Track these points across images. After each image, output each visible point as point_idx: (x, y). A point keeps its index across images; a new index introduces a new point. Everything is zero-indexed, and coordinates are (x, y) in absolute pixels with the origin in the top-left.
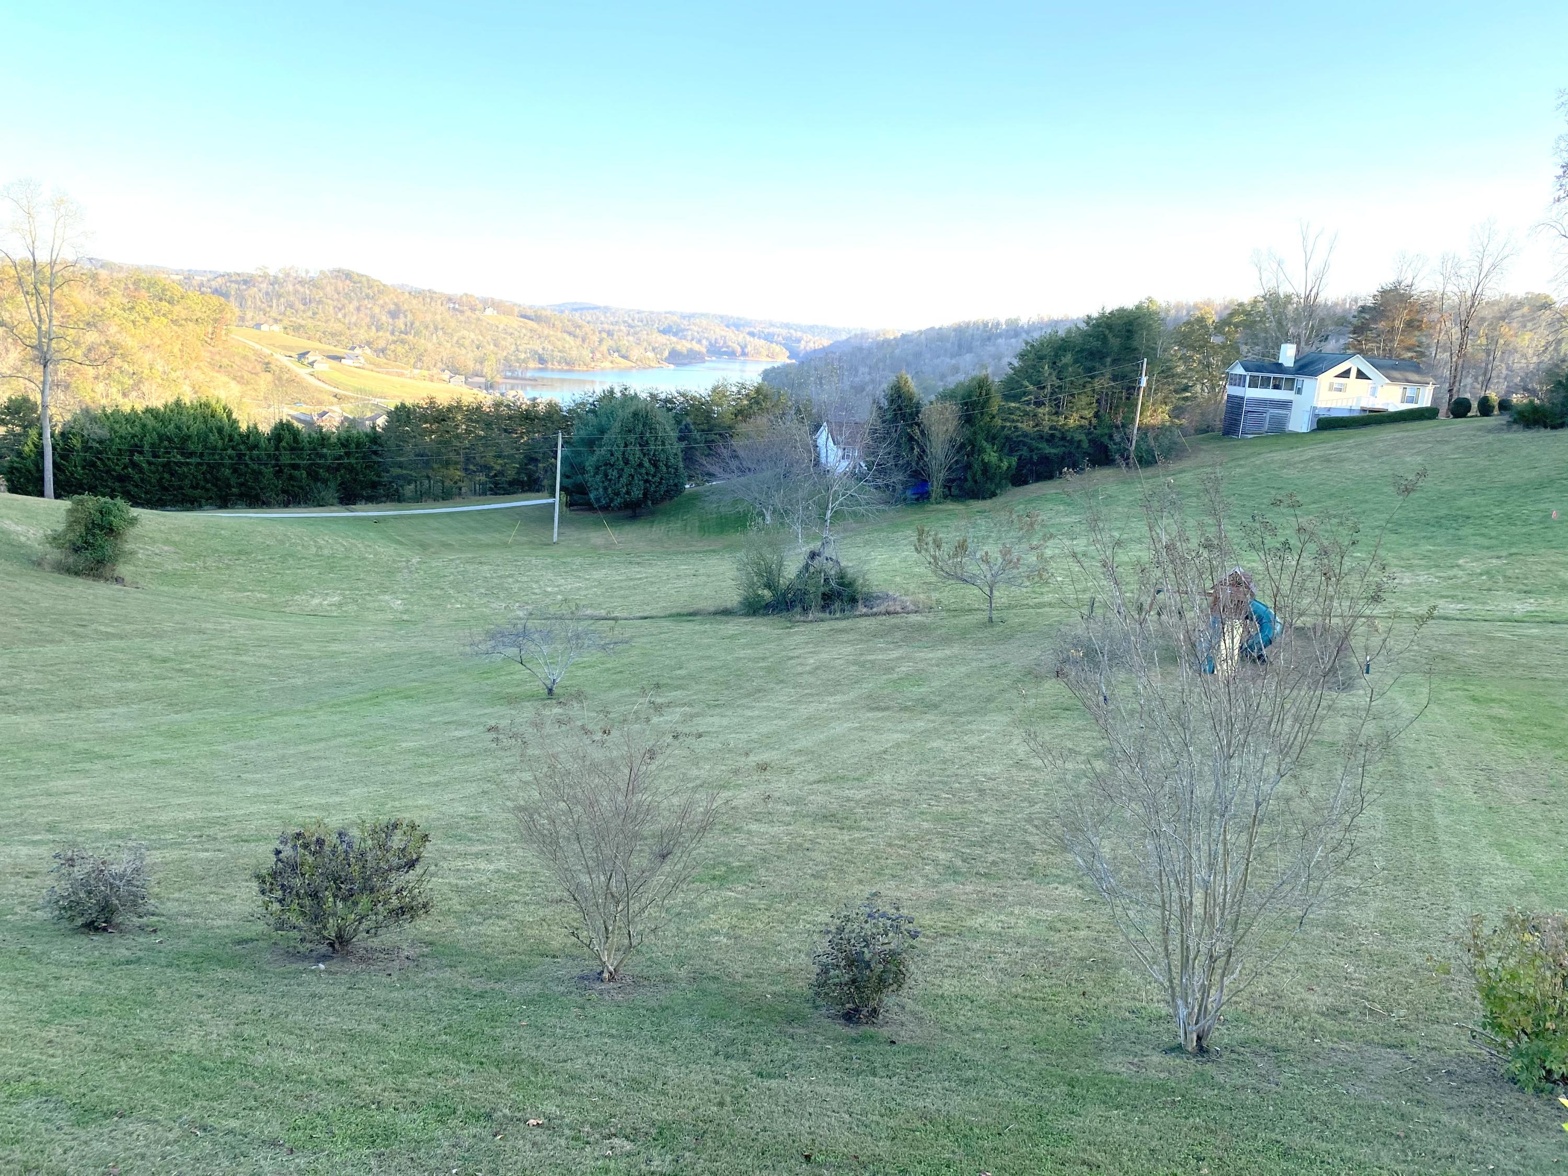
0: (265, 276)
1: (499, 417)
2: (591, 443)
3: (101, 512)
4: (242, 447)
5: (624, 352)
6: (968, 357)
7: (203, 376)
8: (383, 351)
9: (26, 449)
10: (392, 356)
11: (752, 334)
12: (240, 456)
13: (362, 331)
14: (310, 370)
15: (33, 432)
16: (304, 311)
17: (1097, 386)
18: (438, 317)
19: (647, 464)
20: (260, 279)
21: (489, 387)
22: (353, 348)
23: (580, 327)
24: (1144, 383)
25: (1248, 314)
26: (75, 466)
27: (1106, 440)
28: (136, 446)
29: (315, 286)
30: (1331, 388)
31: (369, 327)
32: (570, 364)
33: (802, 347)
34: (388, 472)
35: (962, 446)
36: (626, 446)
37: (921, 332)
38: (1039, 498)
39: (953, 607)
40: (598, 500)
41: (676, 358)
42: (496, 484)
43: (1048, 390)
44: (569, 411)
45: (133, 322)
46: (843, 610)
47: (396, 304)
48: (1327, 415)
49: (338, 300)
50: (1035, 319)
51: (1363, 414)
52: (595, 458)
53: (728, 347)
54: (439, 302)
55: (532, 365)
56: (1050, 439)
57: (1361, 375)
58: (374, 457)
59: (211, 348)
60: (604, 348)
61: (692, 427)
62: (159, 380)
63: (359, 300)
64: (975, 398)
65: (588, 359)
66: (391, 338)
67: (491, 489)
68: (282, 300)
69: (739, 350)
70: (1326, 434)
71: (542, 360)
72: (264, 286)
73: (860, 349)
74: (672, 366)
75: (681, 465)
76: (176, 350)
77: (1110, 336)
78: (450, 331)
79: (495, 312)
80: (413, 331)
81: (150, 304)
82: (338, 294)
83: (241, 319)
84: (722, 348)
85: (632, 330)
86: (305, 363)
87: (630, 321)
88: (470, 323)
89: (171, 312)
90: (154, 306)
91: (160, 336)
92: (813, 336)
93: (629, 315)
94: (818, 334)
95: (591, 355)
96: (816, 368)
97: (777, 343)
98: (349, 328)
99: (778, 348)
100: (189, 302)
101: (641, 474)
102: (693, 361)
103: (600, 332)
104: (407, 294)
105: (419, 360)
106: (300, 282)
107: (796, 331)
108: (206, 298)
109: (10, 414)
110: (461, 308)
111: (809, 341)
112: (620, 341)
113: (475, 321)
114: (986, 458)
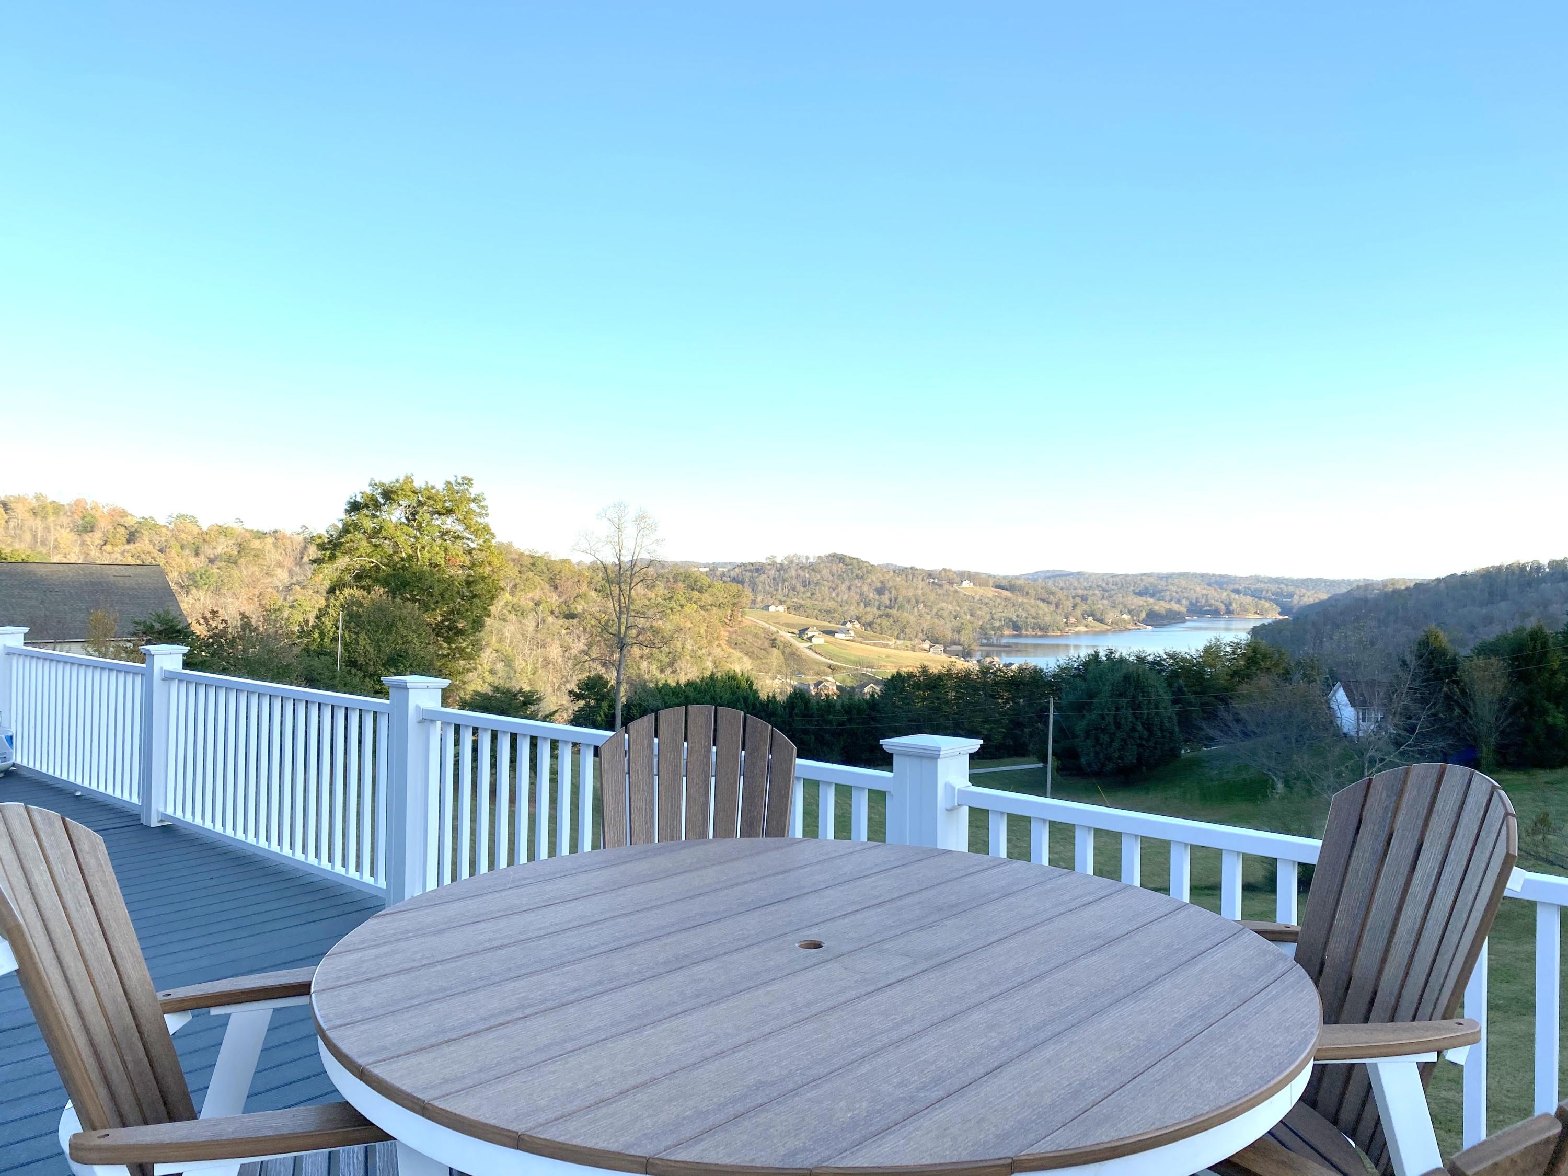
0: (773, 564)
1: (985, 684)
2: (1080, 707)
5: (1098, 615)
6: (1503, 605)
7: (722, 653)
8: (870, 624)
9: (599, 719)
10: (878, 628)
11: (1237, 591)
13: (853, 608)
14: (809, 644)
15: (605, 704)
16: (804, 593)
18: (920, 592)
19: (1140, 727)
20: (769, 567)
21: (967, 654)
22: (845, 624)
23: (1053, 593)
29: (813, 570)
31: (858, 604)
32: (1044, 630)
33: (1295, 602)
35: (1516, 708)
36: (1117, 709)
37: (1438, 580)
40: (1089, 765)
41: (1156, 620)
44: (1054, 676)
45: (671, 609)
47: (882, 582)
49: (833, 581)
52: (1085, 722)
53: (1210, 605)
54: (920, 578)
55: (1006, 632)
58: (872, 723)
59: (729, 628)
60: (1078, 612)
61: (1185, 689)
62: (688, 657)
63: (851, 580)
64: (1527, 652)
65: (1062, 625)
66: (877, 613)
68: (786, 584)
69: (1222, 608)
71: (1016, 627)
72: (772, 573)
73: (1365, 601)
74: (1150, 628)
75: (1177, 729)
76: (702, 631)
78: (930, 604)
79: (972, 584)
80: (896, 606)
81: (684, 593)
82: (833, 576)
83: (754, 602)
84: (1204, 606)
85: (1106, 594)
86: (805, 638)
87: (1104, 585)
88: (948, 595)
89: (700, 599)
90: (688, 595)
91: (691, 620)
92: (1308, 590)
93: (1103, 579)
94: (1314, 588)
95: (1065, 620)
96: (1314, 624)
97: (1266, 599)
98: (841, 606)
99: (1267, 605)
100: (714, 590)
101: (1133, 738)
102: (1173, 621)
103: (1074, 598)
104: (892, 572)
105: (902, 632)
106: (801, 567)
107: (1287, 585)
108: (727, 586)
109: (588, 689)
110: (940, 583)
111: (1303, 596)
112: (1094, 604)
113: (952, 594)
114: (1550, 720)
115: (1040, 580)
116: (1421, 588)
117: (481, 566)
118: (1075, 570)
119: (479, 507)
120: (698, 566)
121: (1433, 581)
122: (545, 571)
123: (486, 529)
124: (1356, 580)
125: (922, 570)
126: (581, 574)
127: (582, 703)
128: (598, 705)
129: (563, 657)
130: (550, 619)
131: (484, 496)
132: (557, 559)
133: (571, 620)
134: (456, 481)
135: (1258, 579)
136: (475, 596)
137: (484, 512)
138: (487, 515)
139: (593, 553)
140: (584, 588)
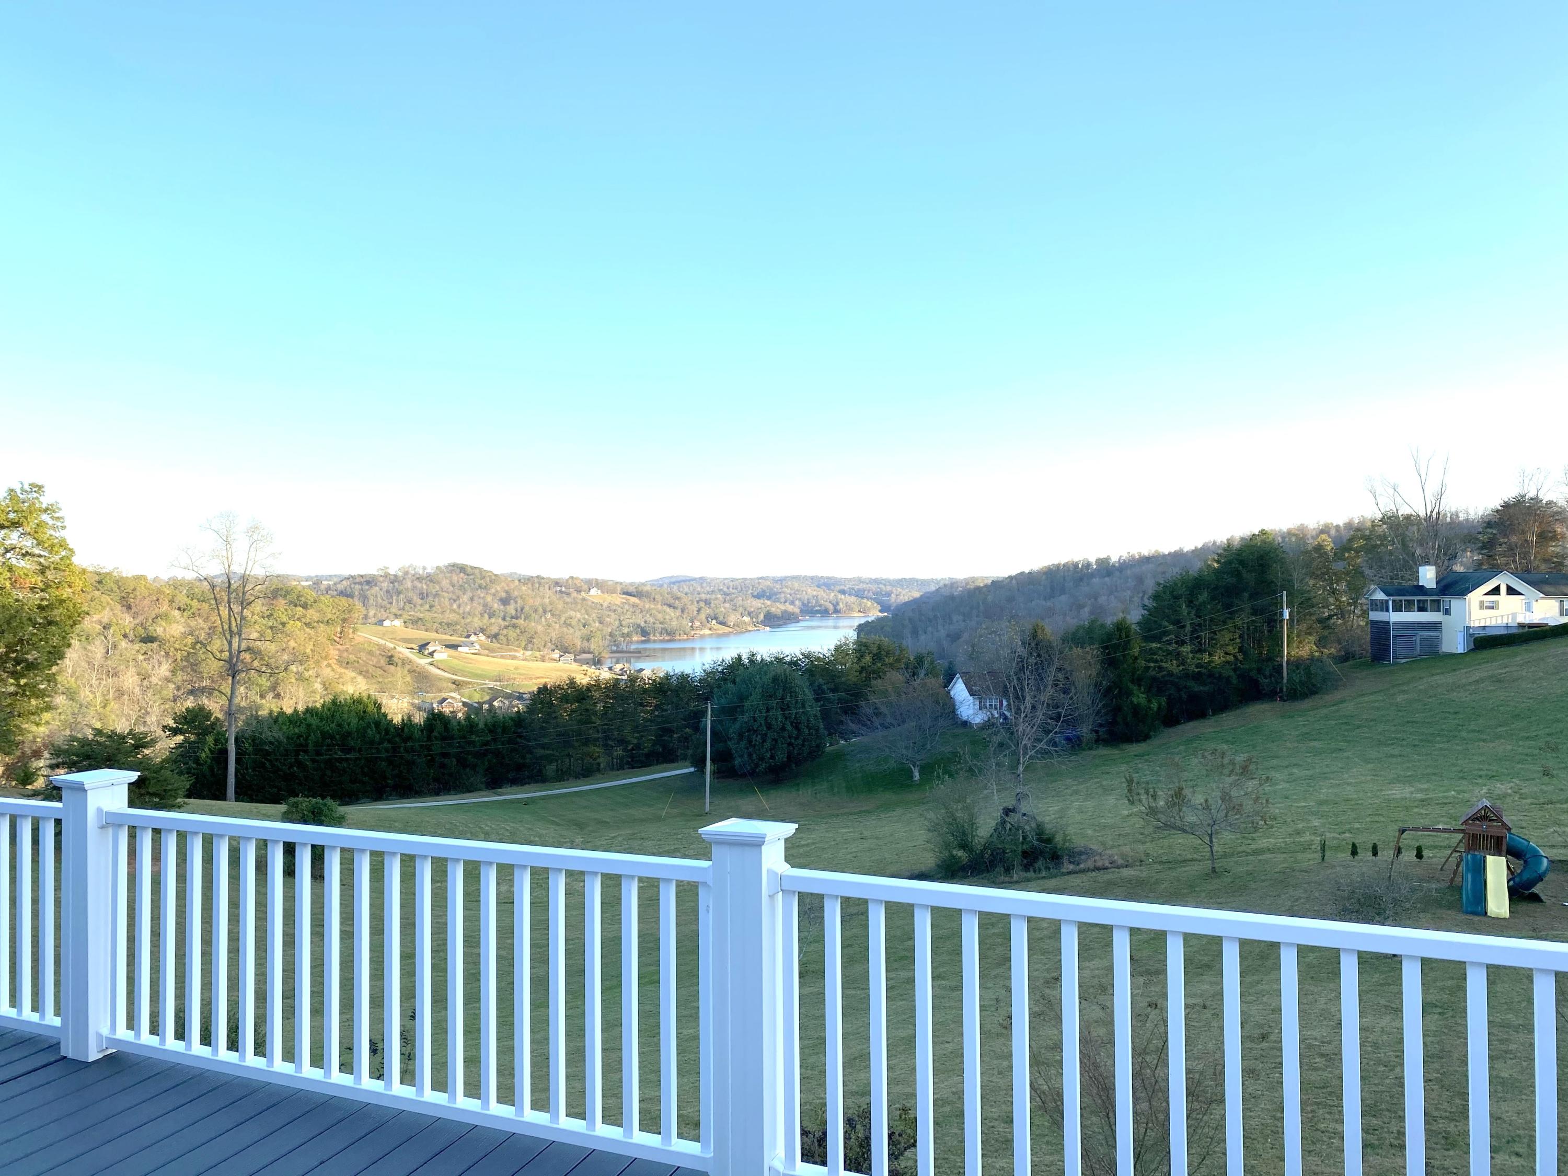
0: (386, 575)
2: (733, 711)
3: (313, 813)
4: (397, 739)
5: (721, 618)
6: (1063, 598)
7: (332, 674)
8: (496, 636)
9: (203, 755)
10: (504, 639)
11: (843, 592)
12: (395, 749)
13: (476, 619)
14: (430, 660)
15: (210, 739)
16: (421, 605)
17: (1239, 623)
18: (547, 601)
19: (789, 727)
20: (381, 579)
21: (597, 662)
22: (468, 636)
23: (678, 598)
24: (1286, 615)
25: (1367, 538)
26: (247, 769)
27: (1253, 674)
28: (301, 745)
29: (431, 581)
30: (1482, 606)
31: (482, 615)
32: (671, 634)
33: (893, 600)
34: (531, 753)
35: (1108, 690)
36: (768, 711)
37: (1011, 578)
38: (1198, 737)
39: (1164, 858)
40: (743, 766)
41: (774, 621)
42: (632, 757)
43: (1188, 628)
44: (700, 681)
45: (271, 628)
46: (1048, 868)
47: (507, 592)
48: (1482, 633)
49: (453, 592)
50: (1125, 556)
51: (1521, 631)
52: (737, 725)
53: (820, 606)
54: (547, 586)
55: (635, 638)
56: (1197, 677)
57: (1511, 591)
58: (519, 740)
59: (339, 646)
60: (703, 616)
61: (823, 687)
62: (293, 680)
63: (473, 590)
64: (1115, 642)
65: (688, 629)
66: (503, 623)
67: (628, 763)
68: (402, 596)
69: (831, 607)
70: (1486, 654)
71: (644, 633)
72: (385, 585)
73: (952, 598)
74: (768, 628)
75: (820, 725)
76: (308, 651)
77: (1244, 572)
78: (558, 612)
79: (599, 591)
80: (523, 616)
81: (286, 610)
82: (453, 586)
83: (366, 617)
84: (814, 607)
85: (728, 598)
86: (426, 653)
87: (725, 589)
88: (576, 603)
89: (304, 616)
90: (290, 611)
91: (295, 639)
92: (903, 589)
93: (724, 584)
94: (908, 587)
95: (690, 624)
96: (910, 620)
97: (868, 599)
98: (463, 618)
99: (869, 604)
100: (321, 605)
101: (784, 738)
102: (788, 621)
103: (698, 602)
104: (517, 582)
105: (529, 643)
106: (418, 578)
107: (885, 585)
108: (336, 600)
109: (187, 723)
110: (567, 591)
111: (899, 595)
112: (717, 608)
113: (580, 602)
114: (1135, 700)
115: (665, 586)
116: (996, 585)
117: (58, 588)
118: (697, 576)
119: (52, 518)
120: (299, 579)
121: (1006, 579)
122: (115, 589)
123: (63, 544)
124: (942, 579)
125: (549, 579)
126: (160, 591)
127: (180, 738)
128: (201, 741)
129: (141, 685)
130: (123, 644)
131: (59, 506)
132: (130, 576)
133: (149, 644)
134: (22, 489)
135: (860, 581)
136: (50, 623)
137: (59, 524)
138: (63, 528)
139: (196, 569)
140: (165, 608)
